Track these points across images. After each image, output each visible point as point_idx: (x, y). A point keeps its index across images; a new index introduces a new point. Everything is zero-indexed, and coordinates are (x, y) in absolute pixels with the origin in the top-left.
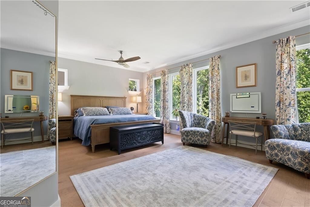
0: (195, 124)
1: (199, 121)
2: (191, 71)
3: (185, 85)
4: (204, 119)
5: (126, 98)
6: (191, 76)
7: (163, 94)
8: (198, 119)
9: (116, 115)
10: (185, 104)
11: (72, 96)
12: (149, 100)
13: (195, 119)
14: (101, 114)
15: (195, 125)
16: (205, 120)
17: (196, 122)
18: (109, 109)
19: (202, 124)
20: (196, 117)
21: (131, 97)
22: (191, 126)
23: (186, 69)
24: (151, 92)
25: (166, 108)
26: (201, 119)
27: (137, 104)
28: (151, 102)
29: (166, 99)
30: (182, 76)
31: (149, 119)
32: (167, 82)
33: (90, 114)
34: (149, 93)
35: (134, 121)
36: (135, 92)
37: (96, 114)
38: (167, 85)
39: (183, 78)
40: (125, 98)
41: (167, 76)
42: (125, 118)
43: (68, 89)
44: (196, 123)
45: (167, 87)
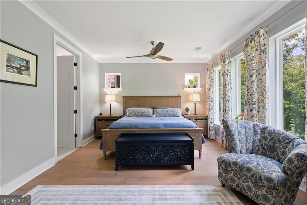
0: (264, 149)
1: (274, 143)
2: (262, 42)
3: (254, 71)
4: (287, 141)
5: (181, 96)
6: (263, 52)
7: (223, 90)
8: (272, 139)
9: (159, 117)
10: (254, 106)
11: (123, 97)
12: (209, 98)
13: (265, 138)
14: (143, 116)
15: (261, 150)
16: (288, 143)
17: (266, 145)
18: (155, 110)
19: (280, 151)
20: (269, 133)
21: (188, 95)
22: (252, 150)
23: (255, 42)
24: (211, 87)
25: (227, 111)
26: (279, 140)
27: (195, 104)
28: (212, 102)
29: (226, 96)
30: (248, 55)
31: (183, 127)
32: (228, 71)
33: (131, 116)
34: (209, 89)
35: (158, 128)
36: (194, 88)
37: (137, 116)
38: (227, 75)
39: (249, 60)
40: (179, 97)
41: (227, 61)
42: (145, 124)
43: (121, 91)
44: (266, 147)
45: (228, 78)
